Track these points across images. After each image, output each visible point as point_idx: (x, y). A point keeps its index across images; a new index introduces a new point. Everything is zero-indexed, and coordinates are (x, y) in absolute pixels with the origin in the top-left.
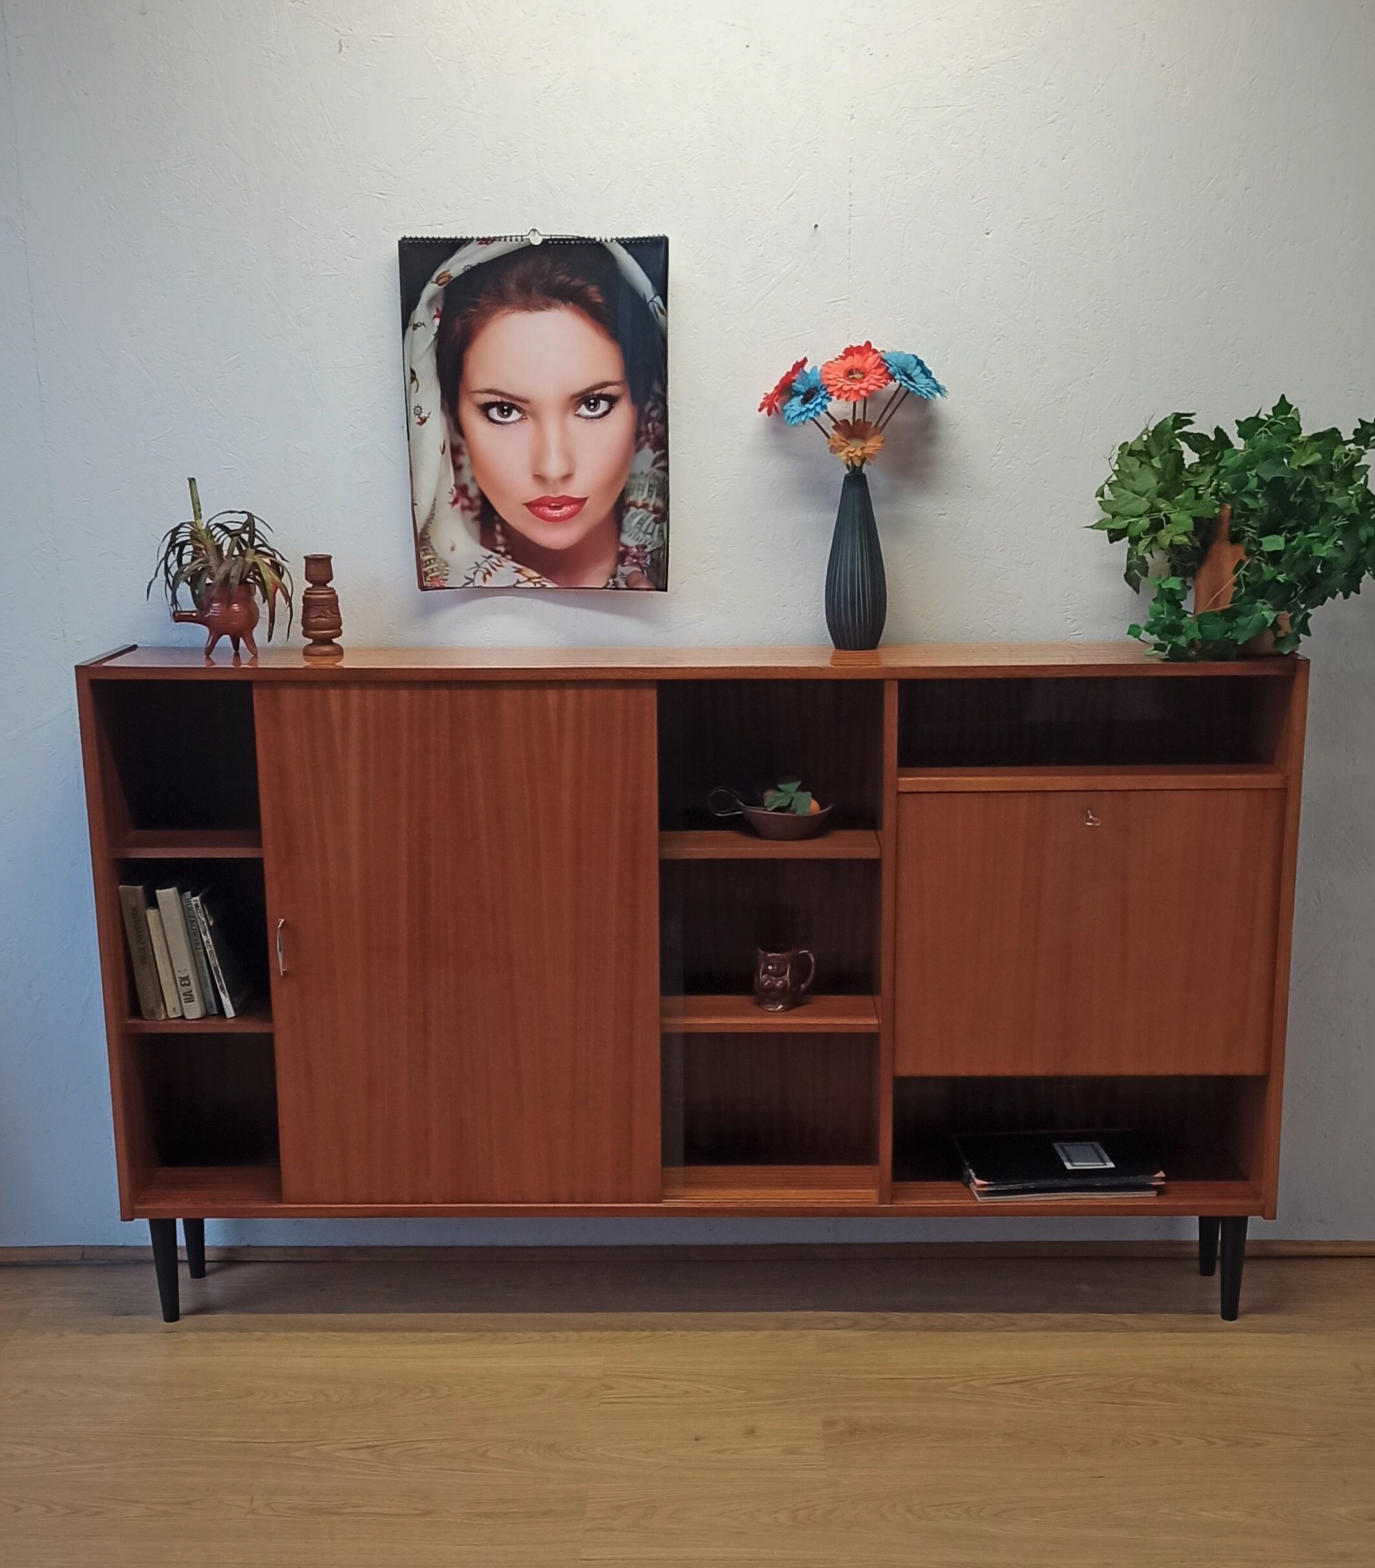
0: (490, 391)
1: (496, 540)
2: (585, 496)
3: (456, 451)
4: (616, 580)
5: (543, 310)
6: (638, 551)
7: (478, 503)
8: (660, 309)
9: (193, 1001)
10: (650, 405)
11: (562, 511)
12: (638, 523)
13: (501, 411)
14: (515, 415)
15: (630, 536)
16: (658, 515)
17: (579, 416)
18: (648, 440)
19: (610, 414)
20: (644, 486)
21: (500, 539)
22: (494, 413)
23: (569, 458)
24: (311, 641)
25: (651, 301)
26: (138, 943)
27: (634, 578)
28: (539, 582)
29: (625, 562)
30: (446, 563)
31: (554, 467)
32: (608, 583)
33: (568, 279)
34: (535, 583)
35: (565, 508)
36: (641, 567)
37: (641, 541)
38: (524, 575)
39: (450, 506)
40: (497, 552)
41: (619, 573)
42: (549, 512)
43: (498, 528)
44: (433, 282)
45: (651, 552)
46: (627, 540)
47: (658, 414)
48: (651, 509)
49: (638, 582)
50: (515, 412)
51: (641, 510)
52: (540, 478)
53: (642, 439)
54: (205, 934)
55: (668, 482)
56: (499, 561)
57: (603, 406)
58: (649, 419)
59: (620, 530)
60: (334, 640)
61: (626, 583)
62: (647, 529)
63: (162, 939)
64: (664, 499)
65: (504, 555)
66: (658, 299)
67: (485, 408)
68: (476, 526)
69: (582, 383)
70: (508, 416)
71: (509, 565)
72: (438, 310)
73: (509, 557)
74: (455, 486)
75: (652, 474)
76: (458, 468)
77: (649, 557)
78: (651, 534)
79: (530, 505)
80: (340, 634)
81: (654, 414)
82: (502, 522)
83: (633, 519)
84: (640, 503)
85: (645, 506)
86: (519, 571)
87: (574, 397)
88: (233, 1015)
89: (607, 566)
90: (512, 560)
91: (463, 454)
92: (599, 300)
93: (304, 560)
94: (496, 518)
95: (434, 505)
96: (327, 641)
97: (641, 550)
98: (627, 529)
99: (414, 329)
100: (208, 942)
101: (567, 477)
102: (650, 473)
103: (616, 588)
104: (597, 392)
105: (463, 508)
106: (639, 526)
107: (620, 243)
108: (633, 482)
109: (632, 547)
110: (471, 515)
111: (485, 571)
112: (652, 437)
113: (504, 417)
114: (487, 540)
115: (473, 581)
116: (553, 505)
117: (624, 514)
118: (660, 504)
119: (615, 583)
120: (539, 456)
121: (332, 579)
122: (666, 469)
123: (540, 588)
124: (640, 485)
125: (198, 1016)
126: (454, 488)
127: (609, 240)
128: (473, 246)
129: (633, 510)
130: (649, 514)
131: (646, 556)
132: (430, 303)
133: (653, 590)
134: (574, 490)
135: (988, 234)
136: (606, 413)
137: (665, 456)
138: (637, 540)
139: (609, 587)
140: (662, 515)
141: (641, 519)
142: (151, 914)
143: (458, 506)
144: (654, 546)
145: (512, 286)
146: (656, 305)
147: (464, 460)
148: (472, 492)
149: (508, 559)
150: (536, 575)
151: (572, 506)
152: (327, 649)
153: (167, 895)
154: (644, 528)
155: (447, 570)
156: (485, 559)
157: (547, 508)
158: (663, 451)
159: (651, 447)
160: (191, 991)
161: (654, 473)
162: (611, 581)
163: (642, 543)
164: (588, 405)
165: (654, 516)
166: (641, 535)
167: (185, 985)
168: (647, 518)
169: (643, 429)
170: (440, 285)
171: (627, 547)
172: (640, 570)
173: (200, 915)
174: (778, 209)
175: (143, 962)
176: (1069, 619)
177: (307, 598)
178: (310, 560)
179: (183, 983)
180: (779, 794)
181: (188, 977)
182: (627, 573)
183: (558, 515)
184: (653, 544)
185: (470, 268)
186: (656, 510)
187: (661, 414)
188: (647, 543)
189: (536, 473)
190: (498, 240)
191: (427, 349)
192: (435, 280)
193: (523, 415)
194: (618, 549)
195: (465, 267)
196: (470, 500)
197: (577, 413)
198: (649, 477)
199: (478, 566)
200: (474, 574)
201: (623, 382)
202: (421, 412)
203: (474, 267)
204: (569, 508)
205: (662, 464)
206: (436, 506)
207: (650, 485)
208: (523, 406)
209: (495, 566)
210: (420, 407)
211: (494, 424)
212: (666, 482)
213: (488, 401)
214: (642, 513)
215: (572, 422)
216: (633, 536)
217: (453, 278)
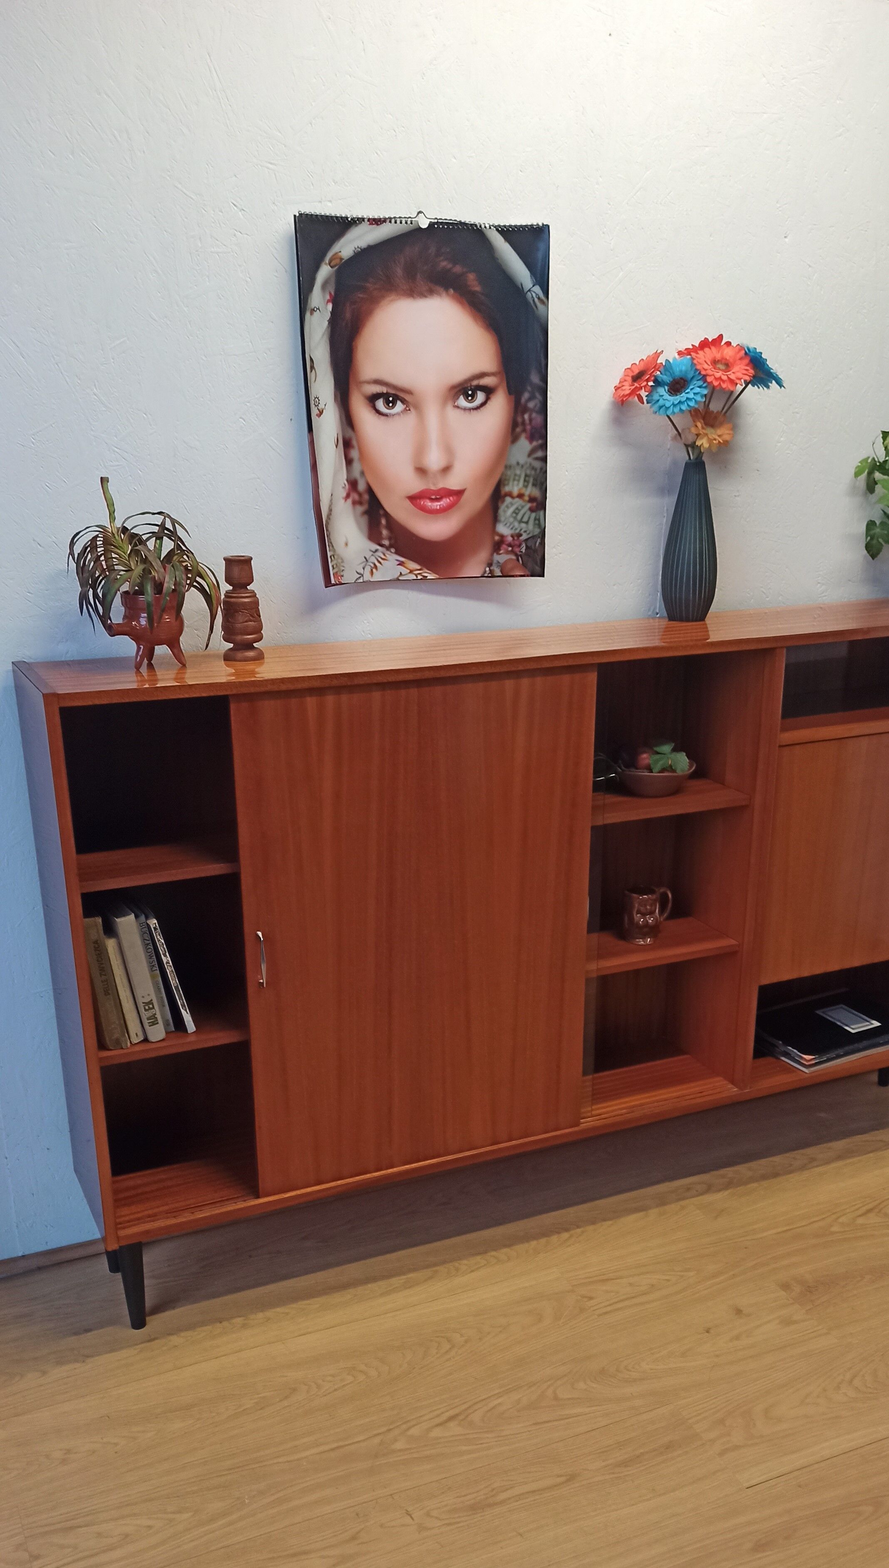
0: (377, 382)
1: (381, 533)
2: (465, 488)
3: (347, 444)
4: (492, 568)
5: (426, 297)
6: (514, 539)
7: (366, 497)
8: (539, 298)
9: (158, 1023)
10: (526, 395)
11: (442, 503)
12: (514, 512)
13: (387, 402)
14: (399, 406)
15: (506, 524)
16: (535, 504)
17: (458, 407)
18: (524, 430)
19: (487, 405)
20: (520, 476)
21: (385, 532)
22: (380, 404)
23: (449, 450)
24: (231, 645)
25: (529, 290)
26: (101, 975)
27: (509, 566)
28: (419, 574)
29: (500, 550)
30: (342, 559)
31: (434, 459)
32: (485, 572)
33: (450, 266)
34: (416, 575)
35: (444, 500)
36: (516, 555)
37: (516, 529)
38: (407, 568)
39: (343, 501)
40: (382, 545)
41: (495, 562)
42: (430, 504)
43: (383, 521)
44: (326, 264)
45: (526, 540)
46: (503, 529)
47: (535, 406)
48: (527, 498)
49: (512, 569)
50: (399, 403)
51: (517, 500)
52: (421, 471)
53: (518, 430)
54: (165, 956)
55: (546, 472)
56: (384, 555)
57: (480, 397)
58: (525, 410)
59: (496, 519)
60: (255, 645)
61: (501, 572)
62: (522, 518)
63: (122, 967)
64: (541, 489)
65: (388, 548)
66: (537, 289)
67: (372, 399)
68: (364, 520)
69: (460, 375)
70: (393, 407)
71: (393, 558)
72: (330, 294)
73: (393, 550)
74: (347, 481)
75: (528, 465)
76: (349, 462)
77: (524, 545)
78: (527, 523)
79: (414, 499)
80: (260, 639)
81: (531, 405)
82: (387, 515)
83: (507, 510)
84: (515, 492)
85: (521, 496)
86: (401, 564)
87: (453, 388)
88: (195, 1029)
89: (483, 555)
90: (397, 553)
91: (353, 447)
92: (478, 289)
93: (224, 562)
94: (381, 512)
95: (331, 500)
96: (249, 646)
97: (516, 538)
98: (502, 519)
99: (311, 314)
100: (168, 963)
101: (446, 470)
102: (526, 463)
103: (492, 576)
104: (475, 383)
105: (354, 503)
106: (514, 515)
107: (497, 230)
108: (509, 473)
109: (507, 536)
110: (360, 509)
111: (372, 565)
112: (528, 427)
113: (389, 408)
114: (373, 535)
115: (363, 575)
116: (433, 497)
117: (500, 504)
118: (536, 493)
119: (491, 571)
120: (420, 450)
121: (253, 581)
122: (544, 459)
123: (421, 579)
124: (515, 475)
125: (161, 1038)
126: (346, 482)
127: (487, 226)
128: (365, 226)
129: (508, 500)
130: (523, 504)
131: (520, 545)
132: (324, 286)
133: (528, 576)
134: (453, 482)
135: (785, 237)
136: (483, 404)
137: (544, 446)
138: (512, 529)
139: (486, 575)
140: (539, 504)
141: (517, 509)
142: (111, 944)
143: (350, 501)
144: (529, 534)
145: (399, 271)
146: (534, 295)
147: (354, 454)
148: (362, 487)
149: (391, 552)
150: (419, 567)
151: (451, 498)
152: (251, 654)
153: (127, 923)
154: (519, 517)
155: (343, 567)
156: (372, 553)
157: (428, 501)
158: (540, 442)
159: (527, 438)
160: (155, 1014)
161: (530, 464)
162: (487, 569)
163: (517, 531)
164: (467, 396)
165: (529, 505)
166: (516, 524)
167: (150, 1009)
168: (523, 507)
169: (519, 420)
170: (332, 267)
171: (502, 537)
172: (514, 557)
173: (159, 937)
174: (628, 204)
175: (106, 993)
176: (819, 583)
177: (228, 601)
178: (230, 562)
179: (147, 1008)
180: (658, 757)
181: (152, 1000)
182: (502, 561)
183: (438, 507)
184: (528, 532)
185: (359, 250)
186: (532, 500)
187: (539, 405)
188: (522, 532)
189: (418, 466)
190: (388, 221)
191: (322, 337)
192: (327, 262)
193: (407, 407)
194: (494, 538)
195: (355, 249)
196: (360, 495)
197: (456, 404)
198: (525, 467)
199: (367, 560)
200: (364, 569)
201: (499, 373)
202: (319, 403)
203: (364, 249)
204: (448, 500)
205: (540, 454)
206: (333, 501)
207: (526, 476)
208: (407, 397)
209: (380, 559)
210: (318, 398)
211: (380, 416)
212: (544, 471)
213: (375, 392)
214: (518, 502)
215: (451, 413)
216: (508, 525)
217: (344, 261)
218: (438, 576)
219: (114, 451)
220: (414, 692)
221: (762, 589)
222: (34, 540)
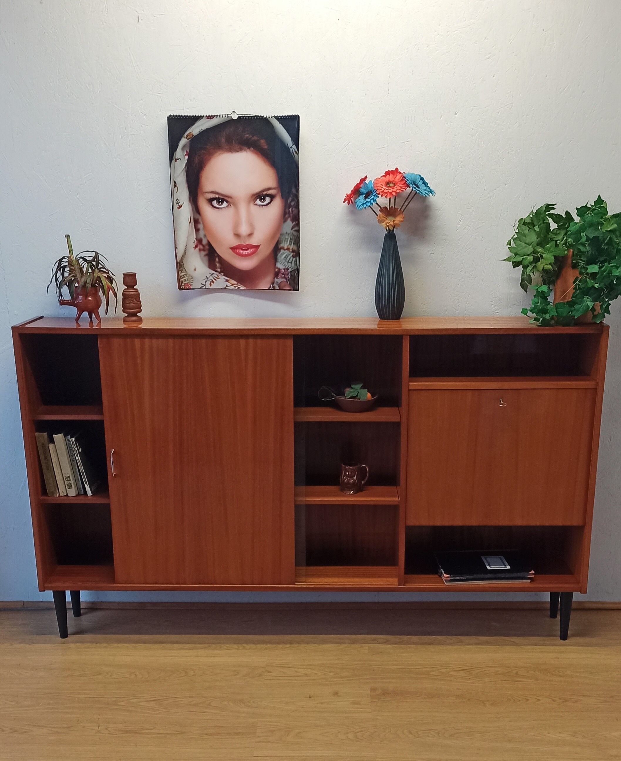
0: (213, 192)
1: (216, 265)
2: (259, 244)
3: (196, 222)
4: (274, 285)
5: (238, 152)
6: (285, 271)
7: (207, 247)
8: (295, 151)
9: (72, 488)
10: (290, 199)
11: (248, 251)
12: (285, 257)
13: (218, 202)
14: (225, 204)
15: (281, 263)
16: (295, 254)
17: (256, 205)
18: (290, 216)
19: (271, 203)
20: (288, 239)
21: (218, 265)
22: (215, 203)
23: (251, 226)
24: (127, 315)
25: (291, 147)
26: (44, 460)
27: (283, 284)
28: (237, 286)
29: (278, 276)
30: (191, 277)
31: (244, 230)
32: (270, 287)
33: (250, 137)
34: (235, 287)
35: (249, 250)
36: (286, 279)
37: (286, 266)
38: (230, 283)
39: (194, 249)
40: (216, 271)
41: (275, 282)
42: (242, 252)
43: (217, 259)
44: (184, 138)
45: (291, 272)
46: (279, 265)
48: (291, 250)
49: (284, 286)
50: (225, 202)
51: (286, 251)
52: (237, 235)
53: (287, 216)
54: (77, 456)
55: (299, 237)
56: (218, 276)
57: (268, 200)
58: (290, 206)
59: (276, 261)
60: (138, 314)
61: (279, 287)
63: (56, 458)
64: (297, 246)
65: (220, 273)
66: (294, 147)
67: (210, 201)
68: (206, 259)
69: (257, 188)
70: (221, 204)
71: (223, 278)
72: (187, 152)
73: (222, 274)
74: (196, 239)
76: (197, 230)
77: (290, 273)
78: (291, 263)
79: (233, 249)
80: (140, 311)
81: (292, 204)
82: (219, 256)
83: (282, 255)
84: (286, 248)
85: (288, 249)
86: (227, 281)
87: (253, 195)
88: (91, 495)
89: (269, 278)
90: (224, 275)
91: (200, 223)
92: (265, 147)
93: (123, 275)
94: (216, 255)
95: (186, 248)
97: (286, 270)
98: (279, 260)
99: (176, 161)
100: (78, 460)
101: (250, 235)
102: (290, 233)
103: (274, 289)
104: (265, 193)
105: (200, 250)
106: (285, 259)
107: (276, 118)
108: (282, 237)
109: (282, 269)
110: (203, 253)
111: (211, 281)
112: (291, 215)
113: (219, 205)
114: (211, 265)
115: (205, 285)
116: (244, 248)
117: (278, 253)
118: (295, 248)
119: (273, 287)
120: (236, 225)
121: (136, 284)
122: (298, 231)
123: (237, 289)
124: (285, 239)
125: (74, 495)
126: (195, 240)
127: (270, 117)
128: (204, 120)
129: (282, 251)
130: (290, 253)
131: (288, 274)
132: (183, 148)
133: (292, 290)
134: (254, 241)
136: (269, 203)
137: (298, 225)
138: (284, 265)
139: (271, 288)
140: (296, 254)
141: (286, 256)
142: (51, 446)
143: (197, 249)
144: (292, 269)
145: (223, 140)
146: (293, 150)
147: (200, 226)
148: (204, 242)
150: (236, 283)
151: (253, 249)
152: (134, 318)
153: (58, 437)
154: (288, 260)
155: (192, 280)
156: (210, 275)
157: (241, 250)
158: (296, 222)
159: (290, 220)
160: (71, 483)
161: (293, 233)
162: (272, 286)
163: (287, 267)
164: (261, 199)
165: (292, 254)
166: (286, 263)
168: (289, 255)
169: (287, 211)
170: (188, 139)
171: (279, 269)
172: (285, 280)
173: (74, 447)
175: (48, 469)
176: (493, 305)
177: (124, 294)
178: (126, 275)
179: (67, 479)
180: (352, 390)
181: (69, 476)
182: (279, 282)
183: (246, 254)
184: (292, 268)
185: (202, 131)
186: (293, 251)
187: (296, 204)
188: (289, 267)
189: (235, 233)
190: (216, 117)
191: (182, 171)
192: (185, 137)
193: (229, 204)
194: (275, 270)
195: (200, 130)
196: (203, 246)
197: (255, 203)
198: (290, 235)
199: (208, 278)
200: (206, 282)
201: (277, 188)
202: (179, 202)
203: (205, 130)
204: (251, 250)
205: (296, 228)
207: (290, 239)
208: (229, 200)
209: (215, 278)
210: (179, 200)
211: (215, 209)
212: (298, 237)
213: (212, 197)
214: (287, 252)
215: (252, 207)
216: (282, 264)
217: (194, 136)
219: (86, 223)
220: (190, 341)
221: (453, 306)
222: (50, 262)
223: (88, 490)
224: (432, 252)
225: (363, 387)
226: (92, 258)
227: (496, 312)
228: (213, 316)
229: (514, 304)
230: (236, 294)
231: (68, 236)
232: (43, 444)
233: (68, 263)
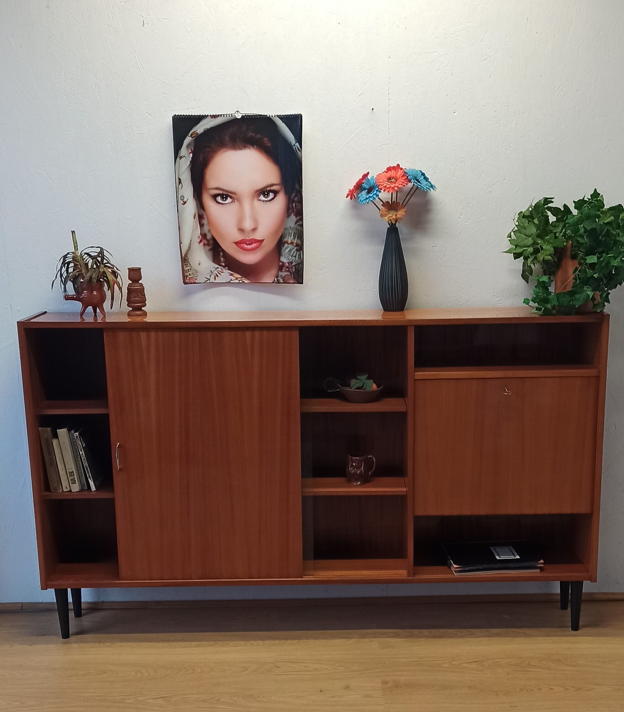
0: (217, 189)
1: (220, 260)
2: (263, 239)
3: (201, 217)
4: (278, 279)
5: (242, 149)
6: (289, 265)
7: (211, 242)
8: (298, 149)
9: (76, 483)
10: (294, 195)
11: (252, 246)
12: (289, 251)
13: (222, 198)
14: (229, 200)
16: (298, 248)
17: (260, 200)
18: (293, 211)
19: (275, 199)
20: (291, 233)
21: (222, 259)
22: (219, 199)
23: (255, 221)
24: (131, 309)
25: (294, 145)
26: (49, 455)
27: (287, 278)
28: (241, 280)
29: (282, 270)
30: (196, 271)
31: (248, 225)
32: (275, 280)
33: (254, 135)
34: (239, 281)
35: (253, 244)
36: (290, 272)
37: (290, 260)
38: (234, 277)
39: (198, 244)
40: (221, 266)
41: (280, 276)
42: (246, 246)
43: (221, 254)
44: (189, 136)
45: (295, 265)
46: (283, 259)
47: (298, 199)
48: (295, 244)
49: (288, 280)
50: (229, 198)
51: (290, 245)
52: (241, 230)
53: (290, 211)
54: (81, 451)
55: (303, 232)
56: (222, 270)
57: (271, 195)
58: (293, 201)
59: (280, 255)
60: (143, 308)
61: (283, 280)
62: (293, 254)
63: (60, 454)
64: (301, 240)
65: (224, 267)
66: (297, 144)
67: (215, 197)
68: (210, 254)
69: (261, 185)
70: (226, 200)
71: (227, 272)
72: (191, 150)
73: (227, 268)
74: (200, 234)
75: (295, 228)
76: (202, 225)
77: (294, 267)
78: (295, 257)
79: (237, 243)
80: (145, 305)
81: (296, 199)
82: (223, 251)
83: (286, 250)
84: (289, 242)
85: (292, 243)
86: (232, 275)
87: (257, 191)
88: (95, 489)
89: (274, 272)
90: (228, 269)
91: (204, 218)
92: (269, 145)
93: (128, 270)
94: (220, 249)
95: (190, 243)
96: (139, 309)
97: (290, 264)
98: (283, 254)
99: (180, 159)
100: (82, 454)
101: (254, 230)
102: (294, 227)
103: (278, 282)
104: (268, 189)
105: (204, 245)
106: (289, 253)
107: (279, 117)
108: (286, 232)
109: (286, 263)
110: (208, 248)
111: (215, 275)
112: (295, 210)
113: (223, 201)
114: (216, 260)
115: (209, 279)
116: (248, 243)
117: (282, 247)
118: (299, 242)
120: (241, 220)
121: (141, 279)
122: (302, 226)
123: (241, 283)
124: (289, 233)
125: (77, 491)
126: (200, 235)
127: (273, 116)
128: (208, 119)
129: (286, 245)
130: (293, 247)
131: (292, 267)
132: (188, 146)
133: (296, 283)
134: (258, 236)
135: (455, 112)
136: (273, 199)
137: (301, 219)
138: (288, 259)
139: (275, 282)
140: (300, 247)
141: (290, 249)
142: (55, 442)
143: (202, 244)
144: (296, 262)
145: (227, 138)
146: (296, 147)
147: (205, 221)
148: (209, 237)
149: (226, 269)
150: (241, 277)
151: (257, 244)
152: (139, 313)
153: (62, 432)
154: (291, 254)
155: (197, 274)
156: (215, 269)
157: (245, 245)
158: (300, 217)
159: (294, 215)
160: (75, 478)
161: (296, 228)
162: (276, 279)
163: (291, 261)
164: (264, 195)
165: (296, 248)
166: (290, 257)
167: (72, 475)
168: (293, 249)
169: (291, 206)
170: (192, 138)
171: (283, 263)
172: (289, 274)
173: (78, 441)
174: (354, 101)
175: (51, 464)
176: (495, 296)
177: (130, 288)
178: (130, 270)
179: (70, 474)
180: (358, 381)
181: (73, 471)
182: (283, 275)
183: (250, 248)
184: (296, 261)
185: (207, 129)
186: (297, 245)
187: (299, 199)
188: (293, 261)
189: (239, 228)
190: (220, 116)
191: (187, 169)
192: (190, 135)
193: (233, 200)
194: (279, 264)
195: (204, 129)
196: (208, 241)
197: (259, 199)
198: (294, 229)
199: (212, 272)
200: (210, 276)
201: (281, 184)
202: (184, 199)
203: (209, 129)
204: (255, 245)
205: (300, 223)
206: (191, 244)
207: (294, 233)
208: (233, 196)
209: (219, 272)
210: (183, 196)
211: (219, 204)
212: (302, 232)
213: (216, 193)
214: (291, 246)
215: (256, 203)
216: (286, 257)
217: (198, 135)
218: (250, 282)
219: (90, 220)
220: (196, 334)
221: (456, 297)
222: (54, 258)
223: (92, 485)
224: (434, 245)
225: (368, 378)
226: (97, 253)
227: (498, 302)
228: (217, 309)
229: (516, 295)
230: (241, 288)
231: (73, 232)
232: (47, 439)
233: (72, 259)
